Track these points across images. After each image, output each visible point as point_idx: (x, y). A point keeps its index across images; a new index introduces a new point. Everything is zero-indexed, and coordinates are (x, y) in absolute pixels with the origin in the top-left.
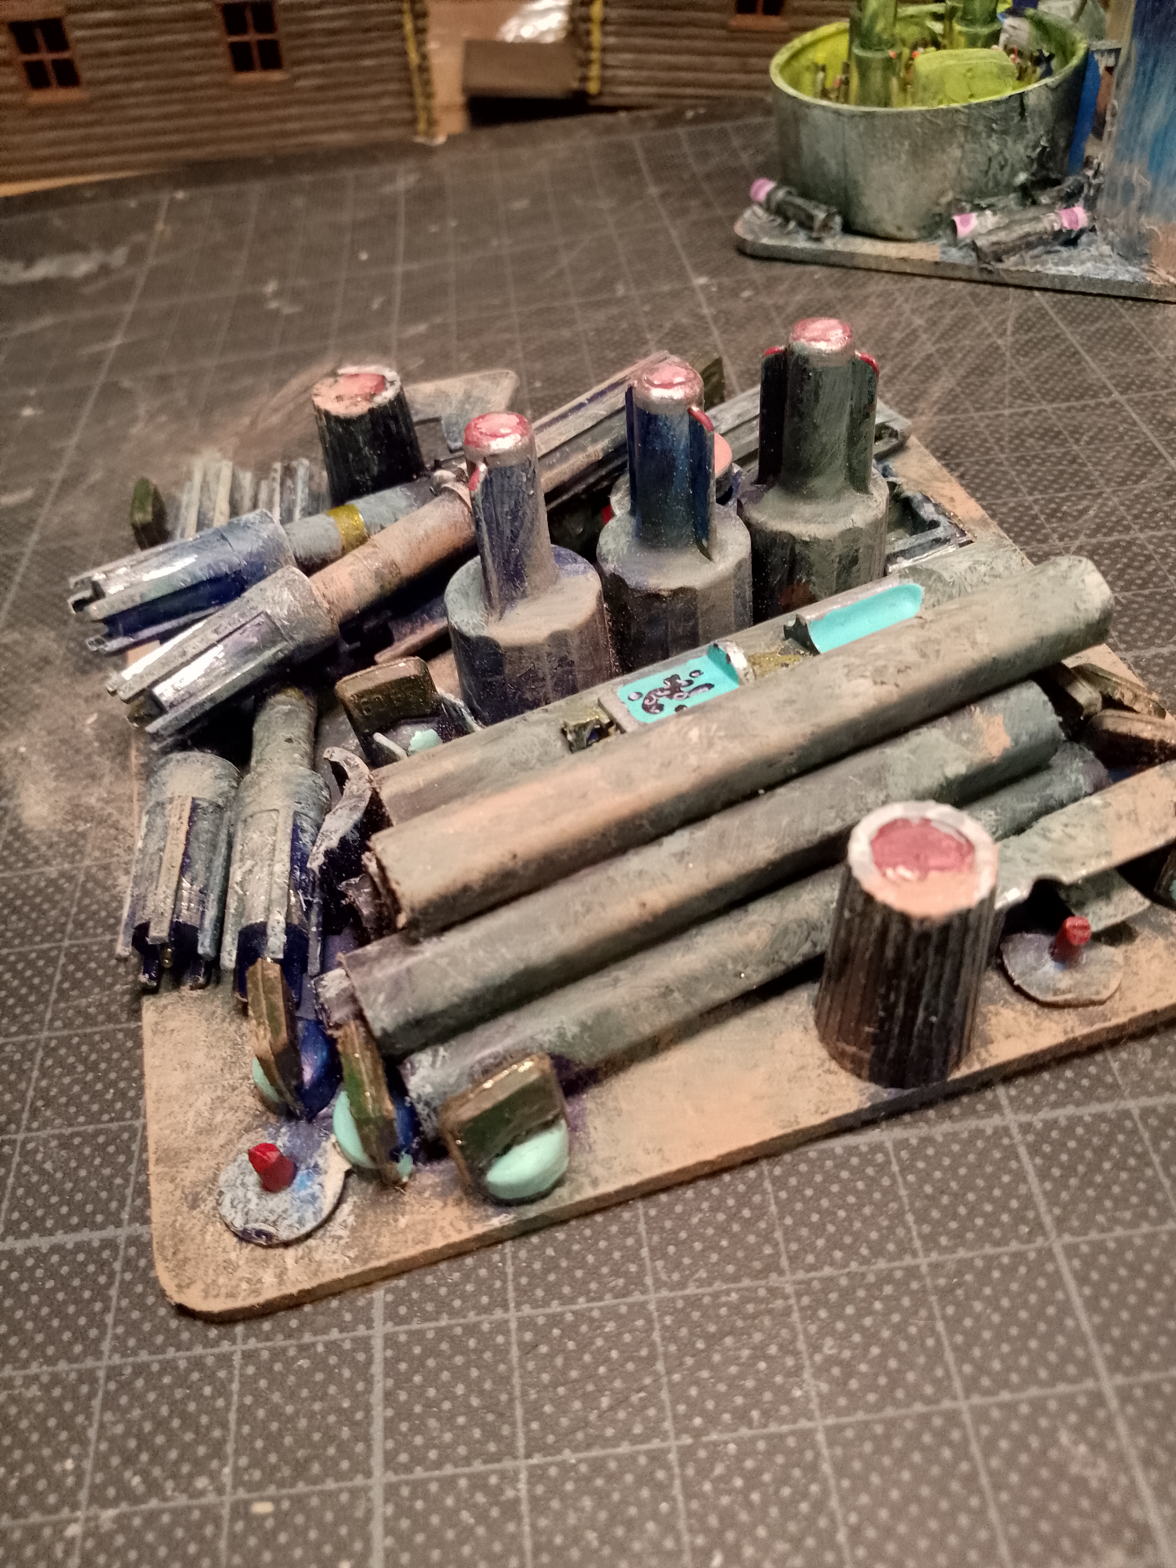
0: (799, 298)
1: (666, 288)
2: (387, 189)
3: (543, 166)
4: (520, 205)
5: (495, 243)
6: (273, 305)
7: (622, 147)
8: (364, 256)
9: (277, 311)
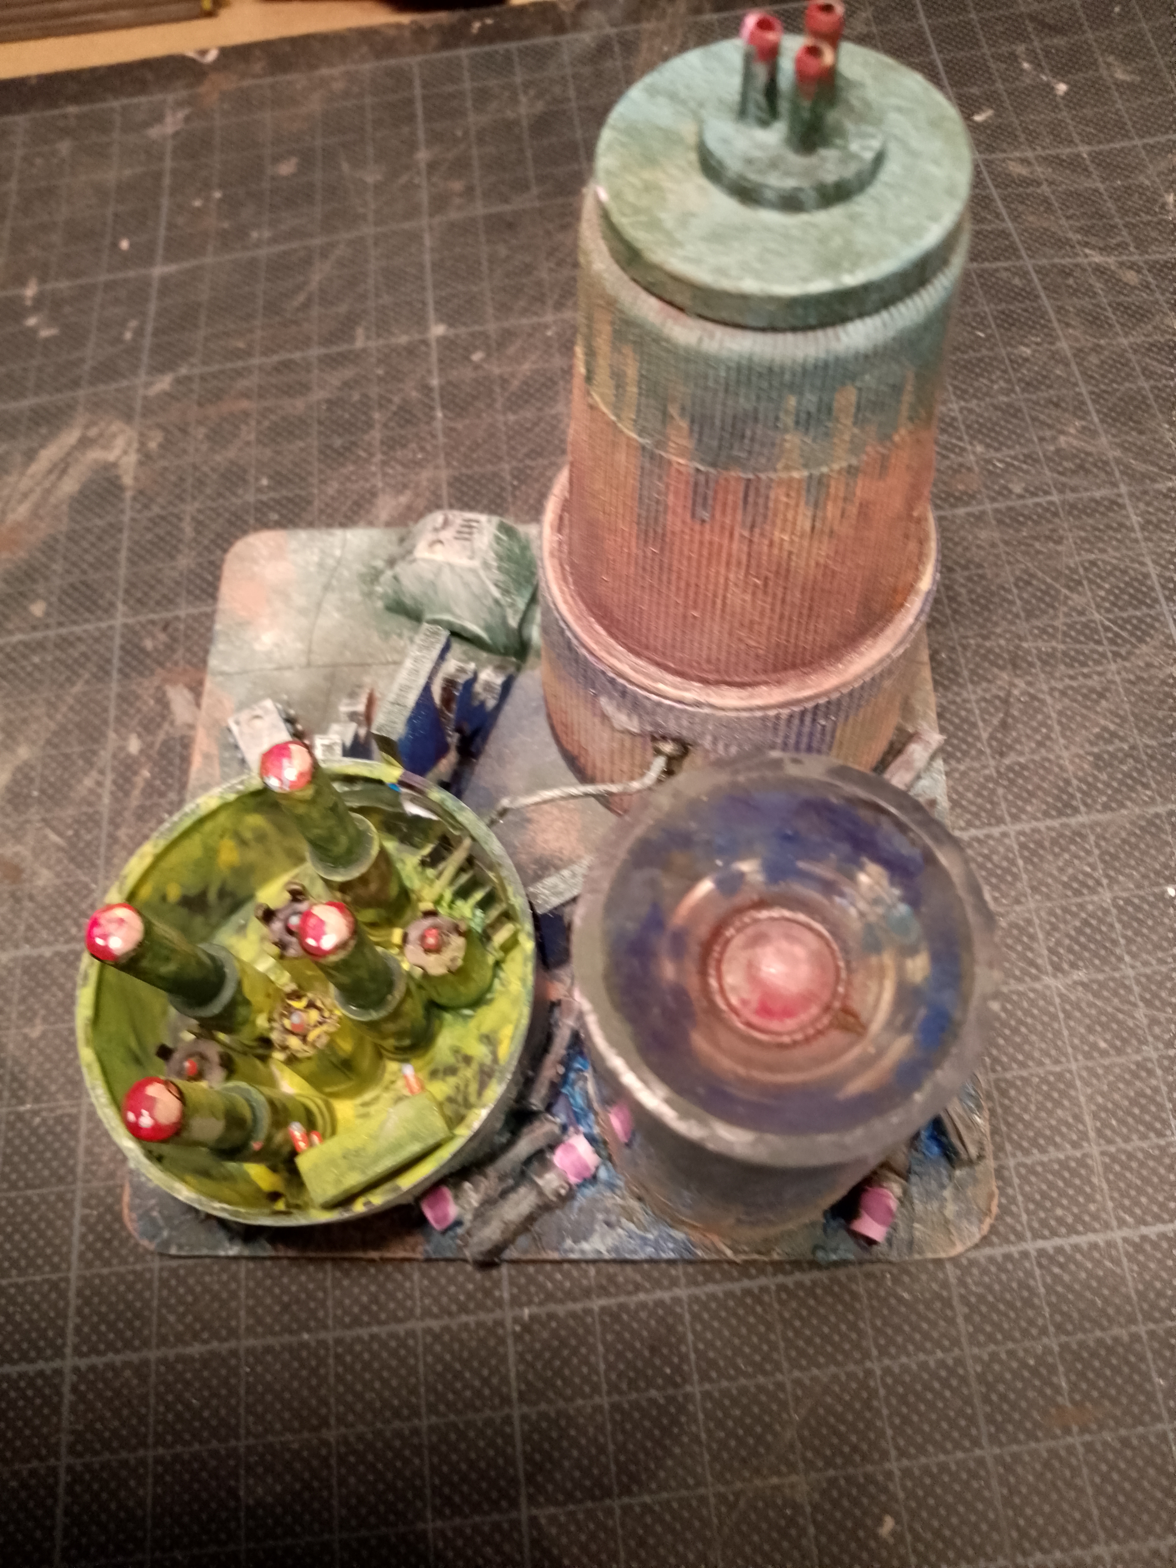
0: (526, 367)
1: (403, 339)
2: (154, 132)
3: (315, 104)
4: (287, 168)
5: (255, 235)
6: (32, 321)
7: (401, 78)
8: (124, 244)
9: (34, 330)
